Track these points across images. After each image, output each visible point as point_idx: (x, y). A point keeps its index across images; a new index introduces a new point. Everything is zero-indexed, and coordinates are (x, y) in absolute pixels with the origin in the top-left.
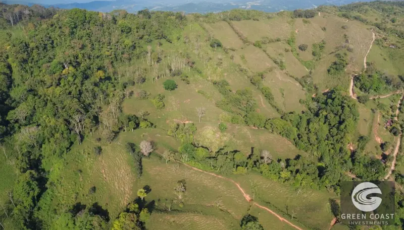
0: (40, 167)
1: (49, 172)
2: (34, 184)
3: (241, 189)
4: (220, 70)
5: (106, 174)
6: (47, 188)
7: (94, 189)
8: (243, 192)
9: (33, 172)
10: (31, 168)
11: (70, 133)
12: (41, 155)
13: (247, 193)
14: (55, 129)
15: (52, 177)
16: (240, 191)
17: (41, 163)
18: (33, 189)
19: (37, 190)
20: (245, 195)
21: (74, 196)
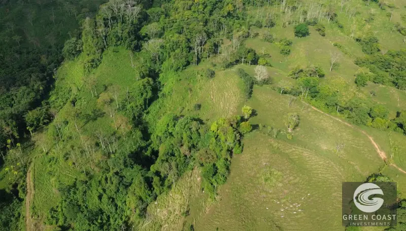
0: (156, 80)
1: (163, 85)
2: (149, 88)
3: (375, 144)
4: (369, 27)
5: (213, 96)
6: (158, 97)
7: (199, 106)
8: (377, 147)
9: (150, 79)
10: (149, 76)
11: (189, 52)
12: (160, 70)
13: (382, 149)
14: (177, 45)
15: (165, 90)
16: (373, 145)
17: (158, 77)
18: (147, 92)
19: (150, 94)
20: (379, 151)
21: (180, 109)
